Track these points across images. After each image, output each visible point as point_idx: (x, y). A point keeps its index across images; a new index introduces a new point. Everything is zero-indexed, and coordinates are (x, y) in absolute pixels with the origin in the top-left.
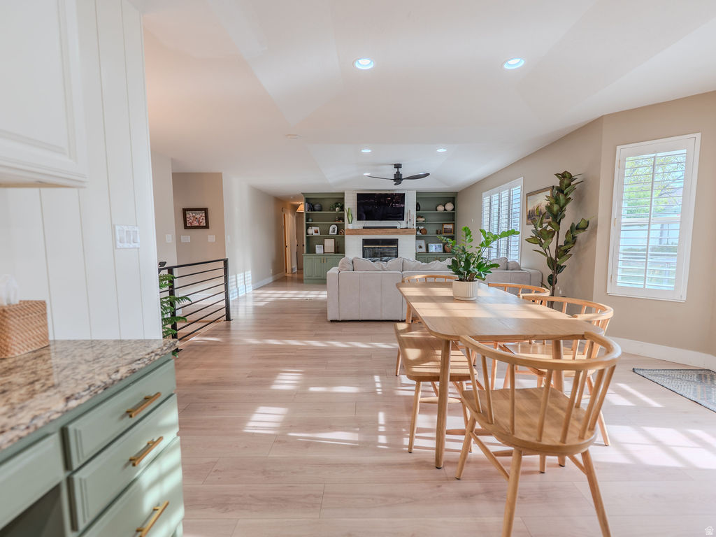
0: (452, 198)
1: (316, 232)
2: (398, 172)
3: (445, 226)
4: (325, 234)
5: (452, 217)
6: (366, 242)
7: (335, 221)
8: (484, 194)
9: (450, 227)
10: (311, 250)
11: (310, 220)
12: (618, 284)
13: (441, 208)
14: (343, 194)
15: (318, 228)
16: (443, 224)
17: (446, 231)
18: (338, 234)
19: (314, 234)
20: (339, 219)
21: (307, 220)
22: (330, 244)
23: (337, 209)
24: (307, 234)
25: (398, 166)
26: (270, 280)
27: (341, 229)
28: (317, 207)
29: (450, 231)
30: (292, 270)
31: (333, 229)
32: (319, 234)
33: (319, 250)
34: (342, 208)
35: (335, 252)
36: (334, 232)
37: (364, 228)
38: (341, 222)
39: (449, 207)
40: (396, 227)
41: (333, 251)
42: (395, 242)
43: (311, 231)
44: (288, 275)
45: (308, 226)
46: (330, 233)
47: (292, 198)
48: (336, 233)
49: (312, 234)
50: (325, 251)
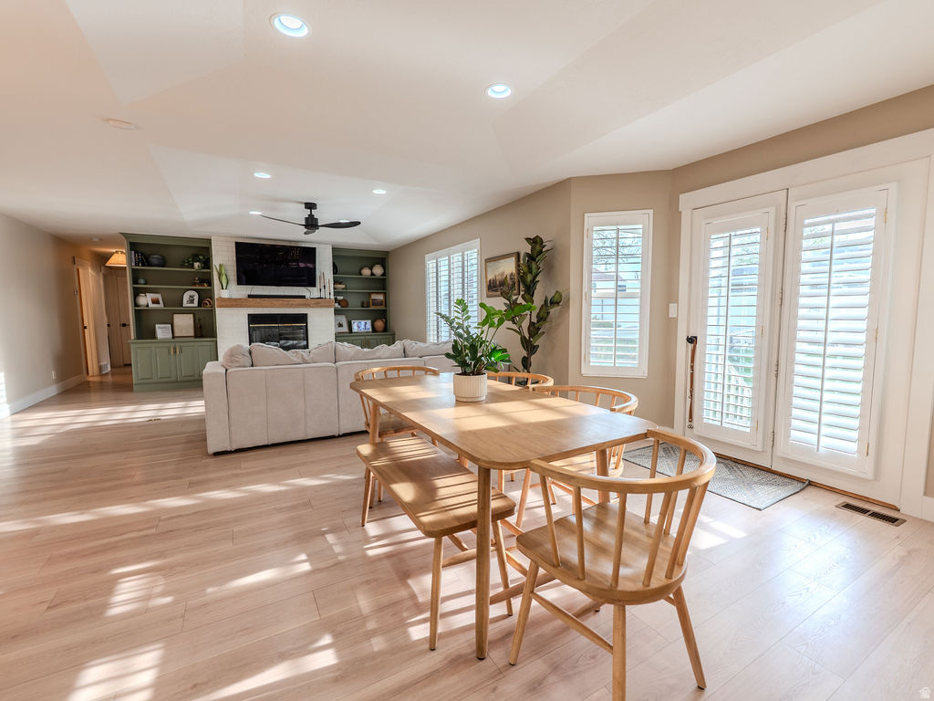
0: (381, 258)
1: (157, 302)
2: (311, 216)
3: (374, 297)
4: (175, 306)
5: (382, 284)
7: (195, 284)
8: (427, 257)
9: (380, 297)
10: (145, 332)
11: (142, 281)
12: (591, 364)
13: (366, 272)
14: (209, 241)
15: (158, 296)
16: (370, 294)
17: (375, 303)
18: (200, 305)
19: (151, 305)
20: (202, 282)
21: (135, 281)
22: (184, 323)
23: (196, 264)
24: (136, 304)
25: (310, 206)
26: (53, 390)
27: (206, 297)
28: (154, 259)
29: (380, 303)
30: (100, 368)
31: (190, 298)
32: (161, 306)
33: (162, 332)
34: (207, 263)
35: (196, 336)
36: (192, 302)
37: (250, 296)
38: (206, 286)
39: (378, 270)
40: (304, 297)
41: (192, 334)
42: (303, 318)
43: (145, 300)
44: (91, 379)
45: (137, 293)
46: (185, 304)
47: (96, 240)
48: (196, 304)
49: (148, 306)
50: (176, 335)
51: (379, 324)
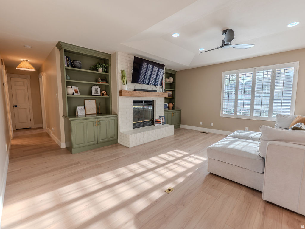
0: (173, 74)
1: (76, 92)
4: (87, 95)
6: (136, 103)
7: (98, 81)
9: (170, 93)
14: (109, 55)
15: (77, 88)
16: (166, 91)
19: (75, 94)
20: (103, 80)
22: (91, 105)
27: (106, 90)
32: (79, 94)
33: (80, 112)
36: (97, 92)
37: (135, 90)
38: (105, 83)
39: (171, 80)
40: (156, 91)
41: (95, 112)
42: (152, 103)
43: (71, 90)
46: (93, 94)
47: (28, 47)
48: (99, 94)
49: (73, 94)
50: (87, 113)
51: (171, 105)
